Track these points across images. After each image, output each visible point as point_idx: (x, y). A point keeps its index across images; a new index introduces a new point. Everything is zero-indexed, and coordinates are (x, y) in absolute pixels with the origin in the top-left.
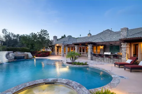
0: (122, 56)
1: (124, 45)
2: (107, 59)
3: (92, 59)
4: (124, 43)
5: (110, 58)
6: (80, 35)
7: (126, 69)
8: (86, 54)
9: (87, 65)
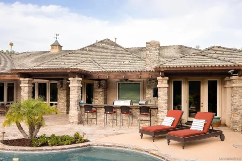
0: (159, 109)
1: (162, 83)
2: (125, 117)
3: (81, 122)
4: (163, 77)
5: (131, 114)
6: (11, 45)
7: (172, 141)
8: (52, 105)
9: (85, 141)
